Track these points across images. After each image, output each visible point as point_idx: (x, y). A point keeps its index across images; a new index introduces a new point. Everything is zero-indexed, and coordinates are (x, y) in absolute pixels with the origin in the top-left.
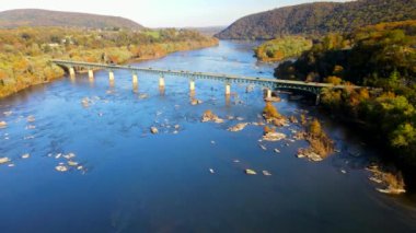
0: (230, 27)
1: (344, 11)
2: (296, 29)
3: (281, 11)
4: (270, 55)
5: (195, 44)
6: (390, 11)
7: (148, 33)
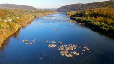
0: (58, 9)
1: (84, 6)
2: (74, 10)
3: (70, 5)
4: (69, 15)
5: (52, 13)
6: (94, 6)
7: (43, 10)
